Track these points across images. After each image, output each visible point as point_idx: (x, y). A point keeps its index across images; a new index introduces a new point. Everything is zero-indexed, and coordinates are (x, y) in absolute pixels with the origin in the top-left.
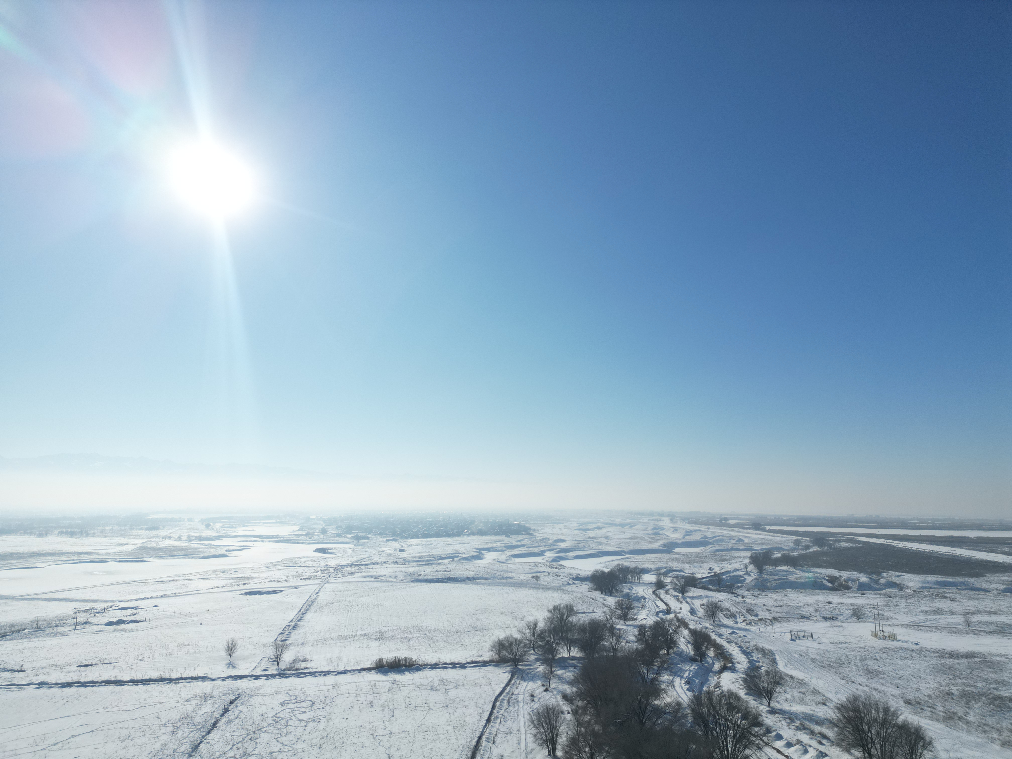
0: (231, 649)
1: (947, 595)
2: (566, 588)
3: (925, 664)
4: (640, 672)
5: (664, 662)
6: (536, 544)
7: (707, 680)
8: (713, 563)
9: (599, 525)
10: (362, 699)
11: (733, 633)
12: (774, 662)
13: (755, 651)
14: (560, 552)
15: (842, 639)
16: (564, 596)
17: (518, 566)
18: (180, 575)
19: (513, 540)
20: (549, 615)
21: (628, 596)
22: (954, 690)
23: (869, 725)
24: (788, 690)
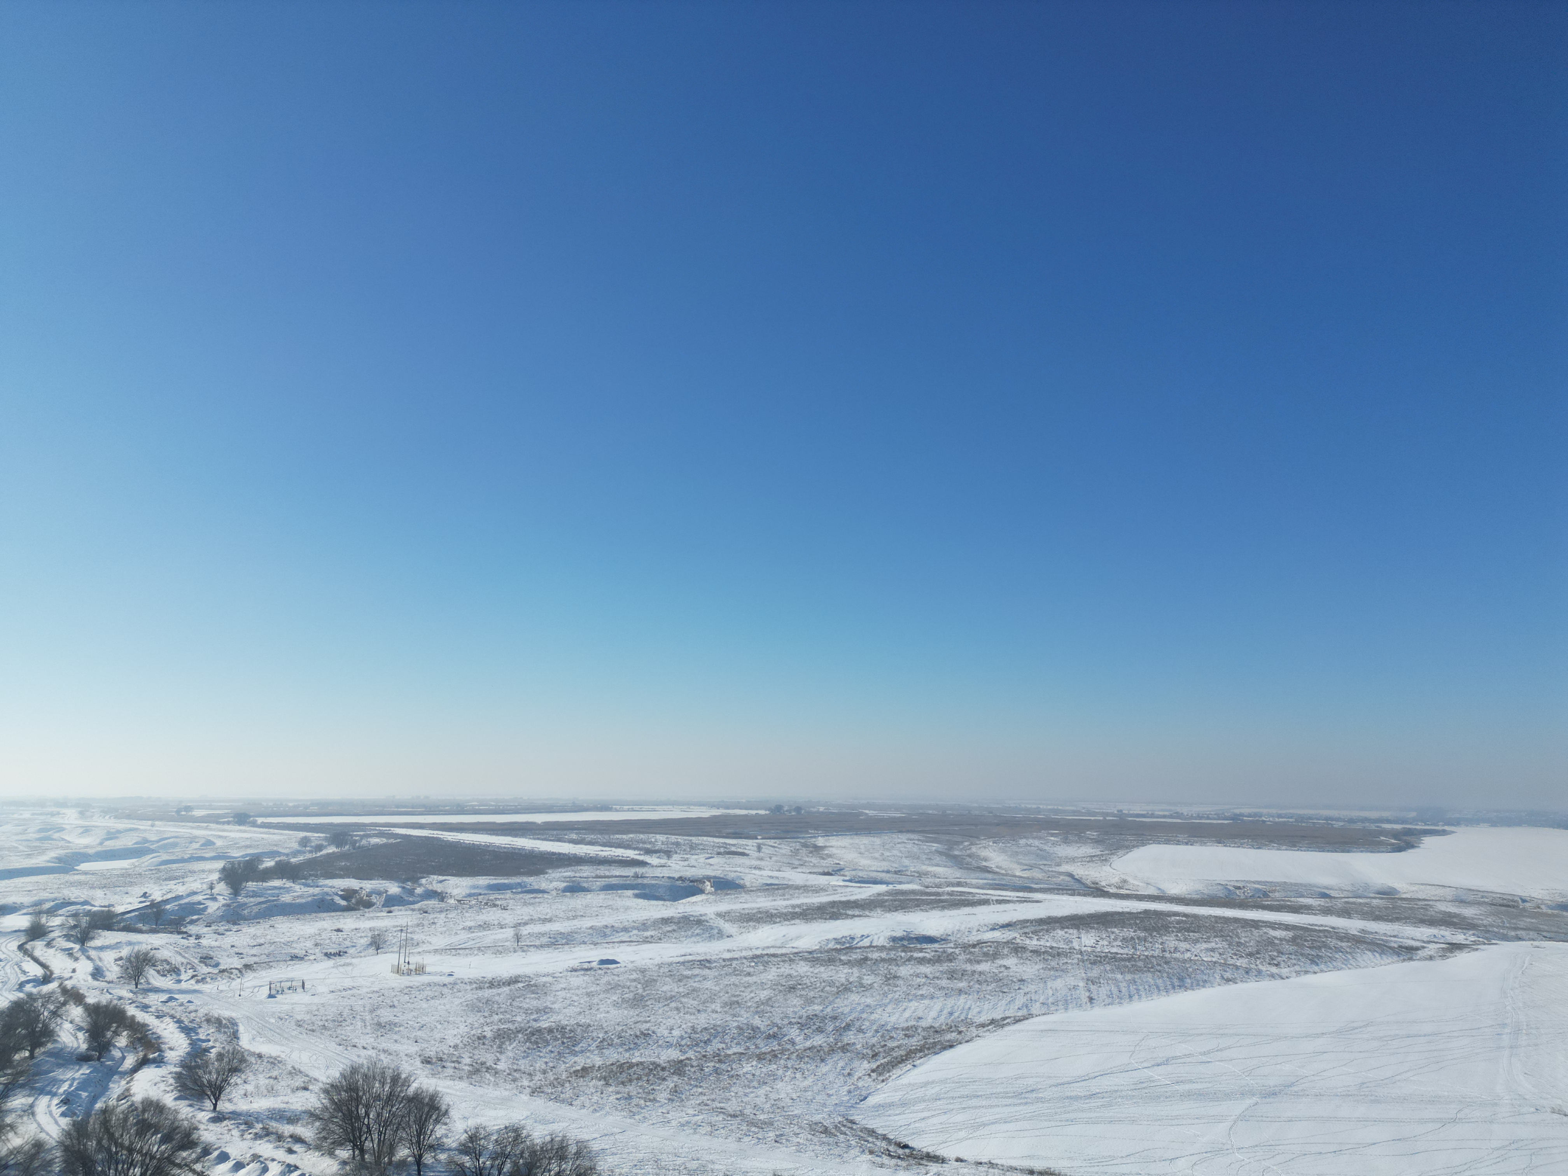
1: (499, 903)
3: (457, 1001)
5: (21, 1074)
7: (106, 1088)
8: (151, 886)
11: (171, 999)
12: (235, 1036)
13: (204, 1025)
15: (348, 983)
22: (488, 1031)
23: (368, 1107)
24: (251, 1078)
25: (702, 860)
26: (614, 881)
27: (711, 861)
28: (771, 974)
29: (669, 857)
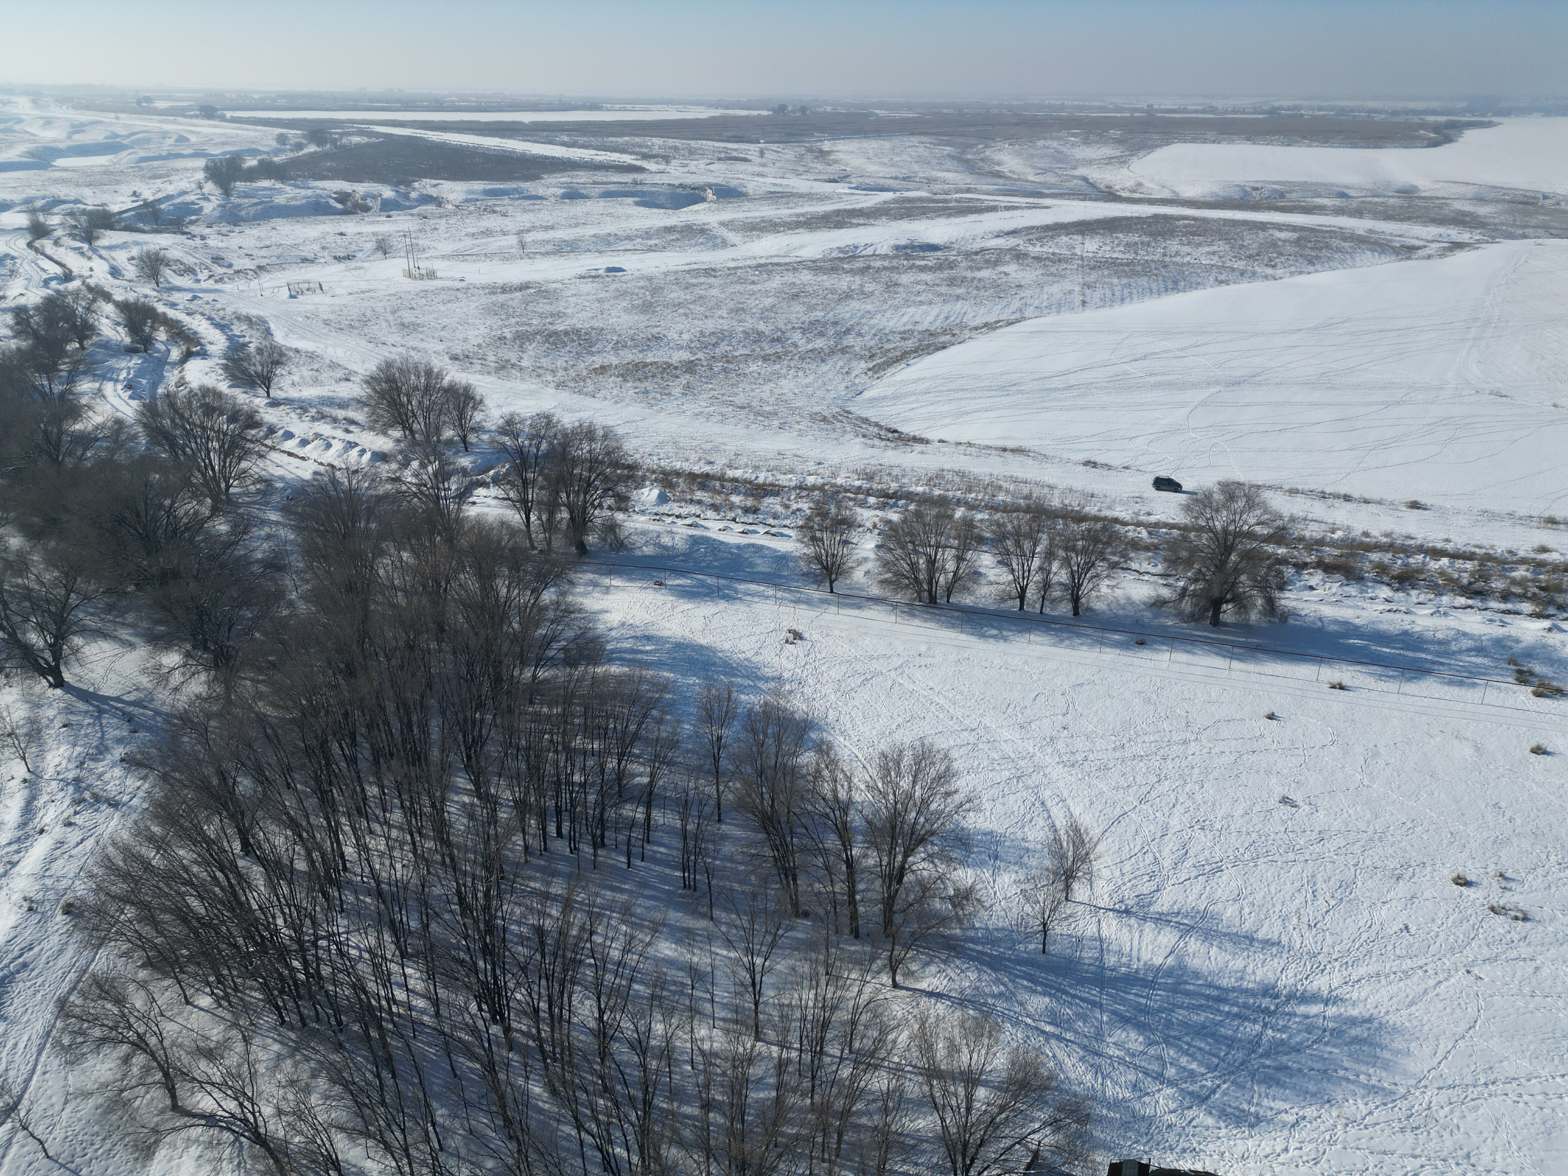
1: (498, 209)
5: (79, 362)
7: (162, 378)
8: (138, 184)
11: (195, 298)
12: (268, 332)
13: (235, 322)
15: (364, 286)
22: (508, 333)
23: (408, 395)
24: (294, 370)
25: (702, 166)
26: (612, 188)
27: (711, 167)
28: (776, 282)
29: (668, 162)
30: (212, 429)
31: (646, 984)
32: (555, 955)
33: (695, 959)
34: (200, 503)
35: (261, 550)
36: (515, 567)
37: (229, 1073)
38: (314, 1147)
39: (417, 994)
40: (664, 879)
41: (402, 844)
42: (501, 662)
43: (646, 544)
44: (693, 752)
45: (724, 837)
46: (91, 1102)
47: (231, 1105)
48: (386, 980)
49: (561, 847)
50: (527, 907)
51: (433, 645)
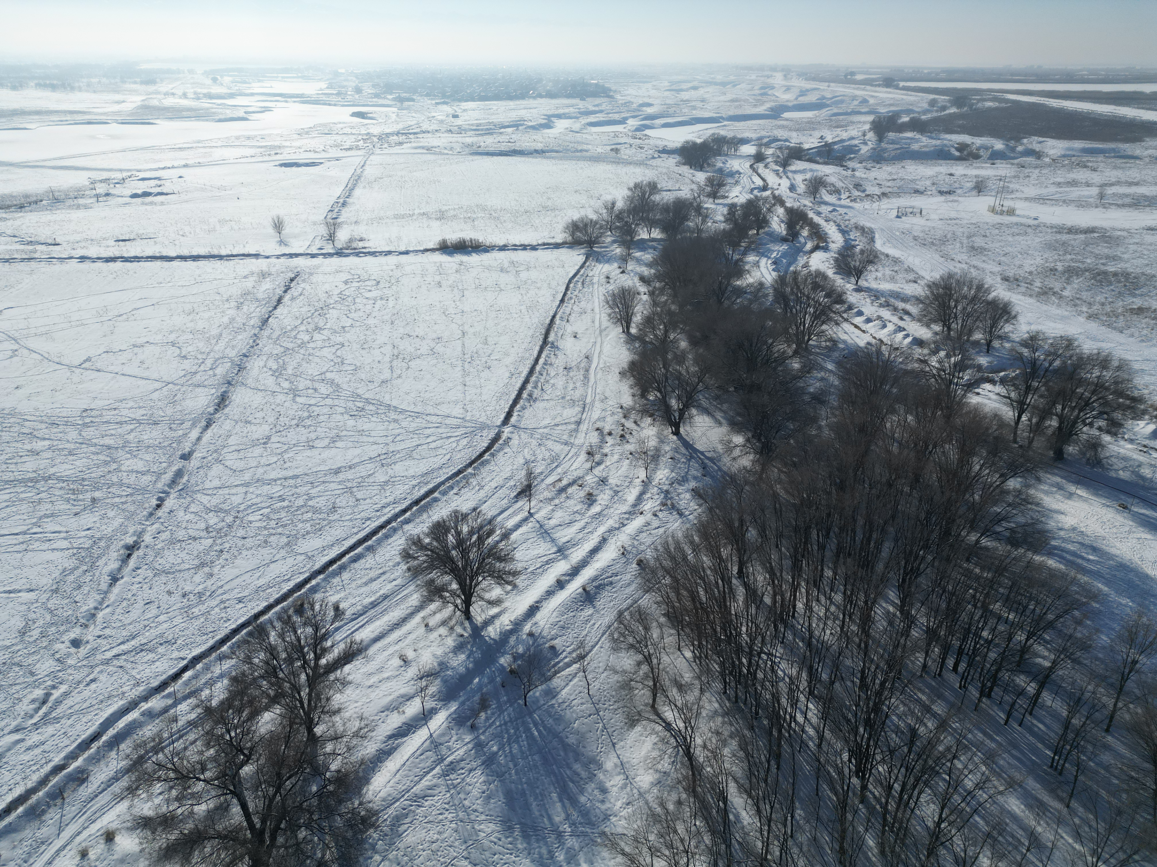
0: (278, 226)
1: (1090, 164)
2: (649, 162)
3: (1038, 240)
4: (724, 254)
5: (752, 242)
6: (617, 110)
7: (795, 260)
8: (826, 131)
9: (695, 83)
10: (429, 279)
11: (834, 210)
12: (872, 240)
13: (854, 230)
14: (645, 119)
15: (953, 215)
16: (647, 171)
17: (595, 136)
18: (199, 142)
19: (589, 104)
20: (629, 193)
21: (721, 171)
22: (1060, 267)
23: (957, 301)
24: (881, 269)
30: (813, 299)
31: (987, 823)
32: (919, 756)
33: (1039, 829)
34: (789, 346)
35: (813, 385)
36: (994, 452)
37: (686, 705)
38: (716, 781)
39: (811, 724)
40: (1035, 750)
41: (836, 618)
42: (954, 520)
43: (1124, 469)
44: (1102, 661)
45: (1107, 747)
46: (616, 677)
47: (681, 725)
48: (794, 703)
49: (954, 680)
50: (910, 709)
51: (907, 489)
